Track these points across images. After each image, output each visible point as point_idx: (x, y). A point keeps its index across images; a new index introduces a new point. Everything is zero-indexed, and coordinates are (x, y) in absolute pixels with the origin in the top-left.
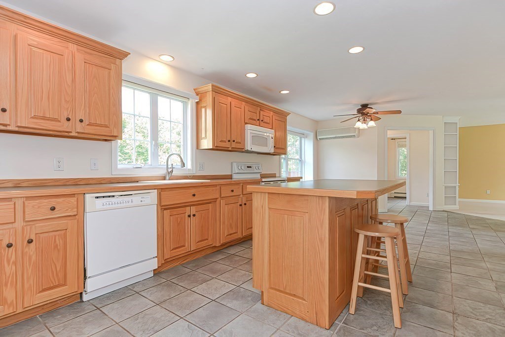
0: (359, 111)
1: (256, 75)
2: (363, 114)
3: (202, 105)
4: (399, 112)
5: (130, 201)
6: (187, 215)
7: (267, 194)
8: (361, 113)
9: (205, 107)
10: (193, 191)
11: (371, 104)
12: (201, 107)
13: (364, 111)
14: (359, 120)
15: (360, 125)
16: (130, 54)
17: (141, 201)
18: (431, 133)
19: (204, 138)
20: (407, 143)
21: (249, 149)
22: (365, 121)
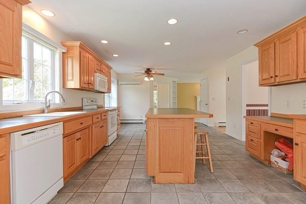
0: (146, 72)
1: (108, 42)
2: (148, 73)
3: (69, 55)
4: (163, 75)
5: (47, 134)
6: (76, 139)
7: (158, 119)
8: (147, 73)
9: (72, 57)
10: (81, 121)
11: (152, 69)
12: (68, 57)
13: (148, 72)
14: (146, 77)
15: (146, 79)
16: (31, 2)
17: (54, 133)
18: (168, 85)
19: (70, 80)
20: (157, 89)
21: (98, 89)
22: (148, 77)
